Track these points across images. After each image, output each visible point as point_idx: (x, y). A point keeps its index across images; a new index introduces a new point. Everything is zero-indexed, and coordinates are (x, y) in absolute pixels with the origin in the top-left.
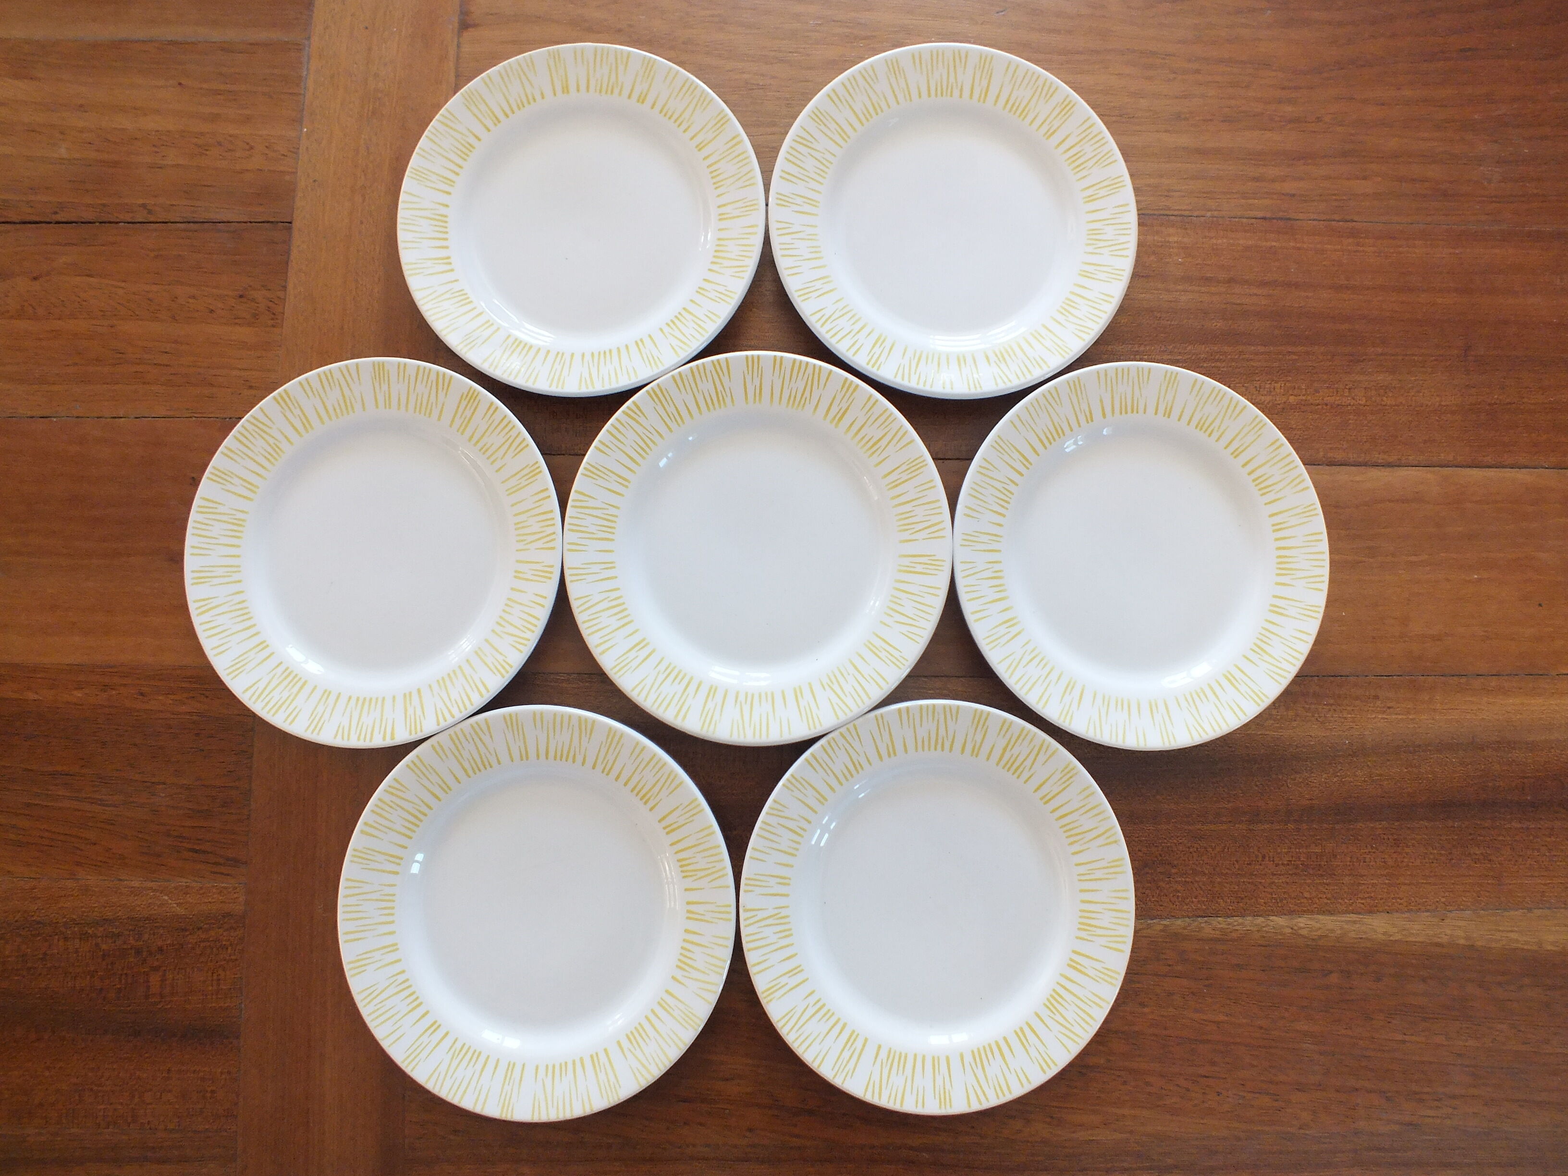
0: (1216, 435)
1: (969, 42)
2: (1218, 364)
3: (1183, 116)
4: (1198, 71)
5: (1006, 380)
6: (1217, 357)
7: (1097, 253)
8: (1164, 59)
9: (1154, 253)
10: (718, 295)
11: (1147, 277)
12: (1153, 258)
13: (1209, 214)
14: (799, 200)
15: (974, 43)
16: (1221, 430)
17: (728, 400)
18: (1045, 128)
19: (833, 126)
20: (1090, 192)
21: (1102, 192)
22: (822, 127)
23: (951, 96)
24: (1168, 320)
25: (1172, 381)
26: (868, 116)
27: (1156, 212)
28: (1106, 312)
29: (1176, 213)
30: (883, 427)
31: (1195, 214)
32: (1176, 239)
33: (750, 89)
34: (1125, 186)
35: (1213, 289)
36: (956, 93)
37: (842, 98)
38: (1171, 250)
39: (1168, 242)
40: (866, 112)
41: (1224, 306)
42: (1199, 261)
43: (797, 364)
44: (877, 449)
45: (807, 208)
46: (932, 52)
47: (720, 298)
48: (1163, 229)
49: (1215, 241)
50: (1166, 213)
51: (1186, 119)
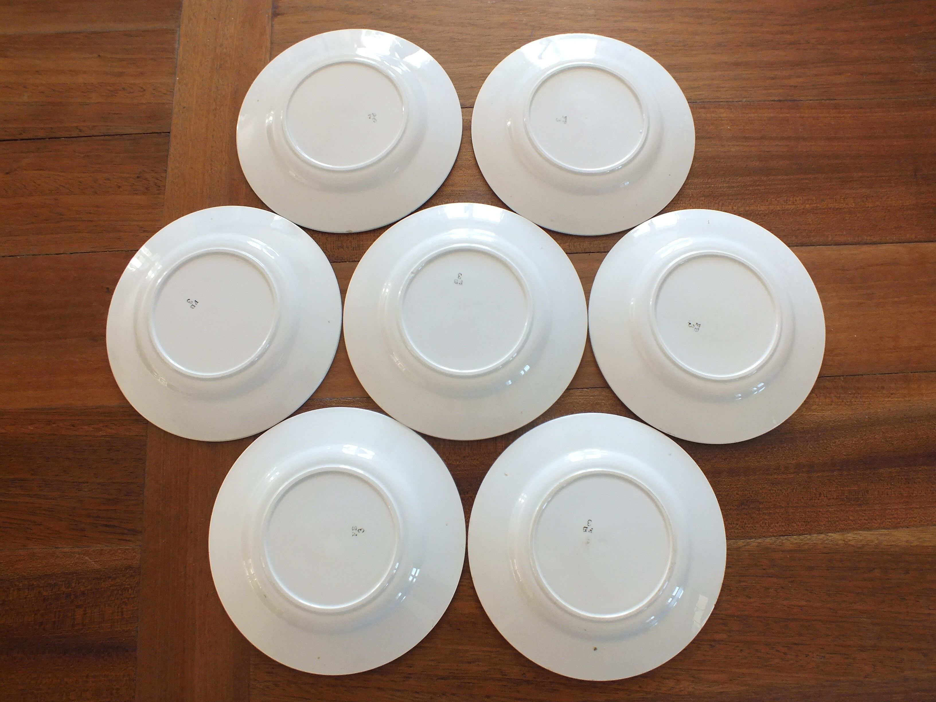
2: (759, 188)
3: (723, 44)
4: (730, 18)
6: (757, 183)
8: (708, 12)
12: (711, 127)
13: (744, 100)
24: (724, 163)
29: (723, 100)
31: (737, 100)
32: (725, 115)
35: (751, 143)
38: (723, 122)
39: (720, 117)
41: (759, 153)
42: (741, 127)
48: (717, 110)
49: (750, 115)
50: (718, 100)
51: (724, 46)
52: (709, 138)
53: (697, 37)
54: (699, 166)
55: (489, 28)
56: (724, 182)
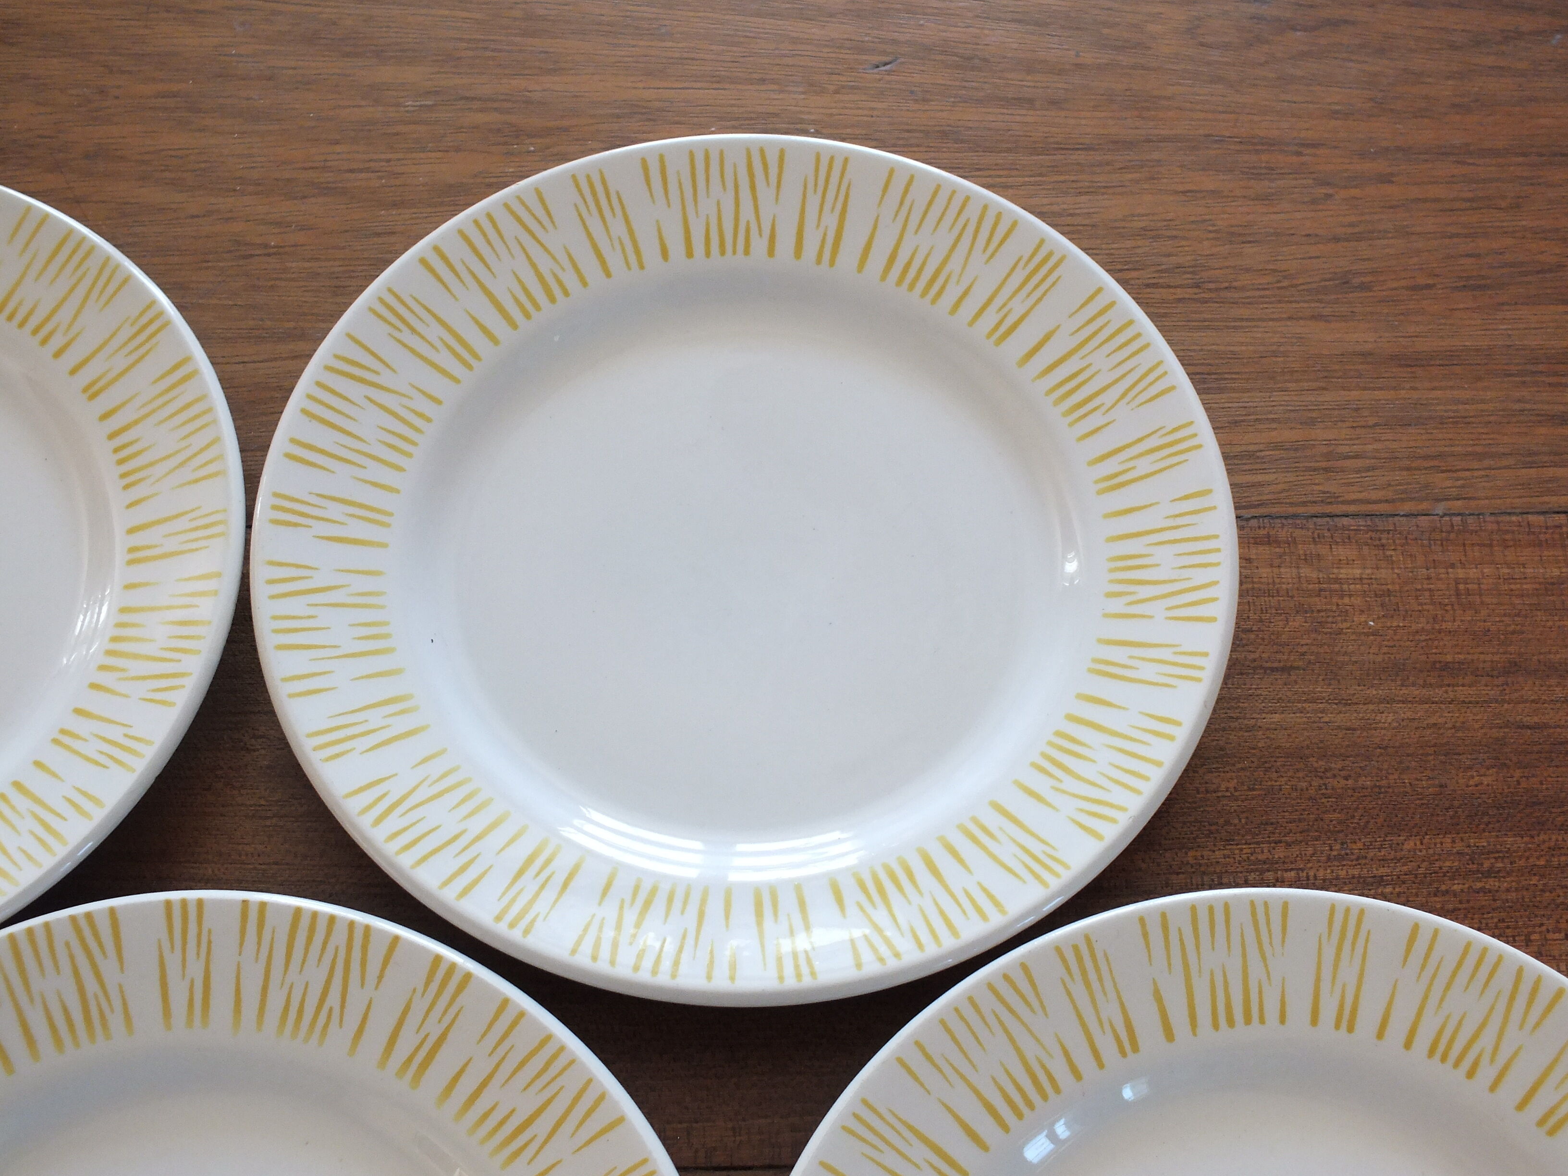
0: (1487, 1073)
1: (805, 133)
2: (1492, 883)
3: (1356, 281)
4: (1386, 179)
5: (883, 950)
6: (1486, 865)
7: (1134, 616)
8: (1299, 154)
9: (1300, 609)
10: (107, 748)
11: (1287, 670)
12: (1297, 622)
13: (1440, 508)
14: (334, 511)
15: (817, 134)
16: (1501, 1060)
17: (116, 1021)
18: (990, 318)
19: (434, 331)
20: (1111, 466)
21: (1144, 466)
22: (406, 336)
23: (747, 252)
24: (1346, 778)
25: (1350, 934)
26: (528, 306)
27: (1301, 510)
28: (1159, 764)
29: (1352, 509)
30: (540, 1084)
31: (1408, 507)
32: (1357, 572)
33: (245, 257)
34: (1200, 446)
35: (1462, 693)
36: (759, 245)
37: (459, 267)
38: (1346, 600)
39: (1337, 580)
40: (523, 298)
41: (1495, 733)
42: (1422, 624)
43: (305, 923)
44: (526, 1145)
45: (357, 530)
46: (691, 155)
47: (111, 757)
48: (1323, 550)
49: (1461, 573)
50: (1328, 509)
51: (1363, 287)
52: (1283, 669)
53: (1249, 249)
54: (1236, 789)
55: (395, 205)
56: (1340, 858)
